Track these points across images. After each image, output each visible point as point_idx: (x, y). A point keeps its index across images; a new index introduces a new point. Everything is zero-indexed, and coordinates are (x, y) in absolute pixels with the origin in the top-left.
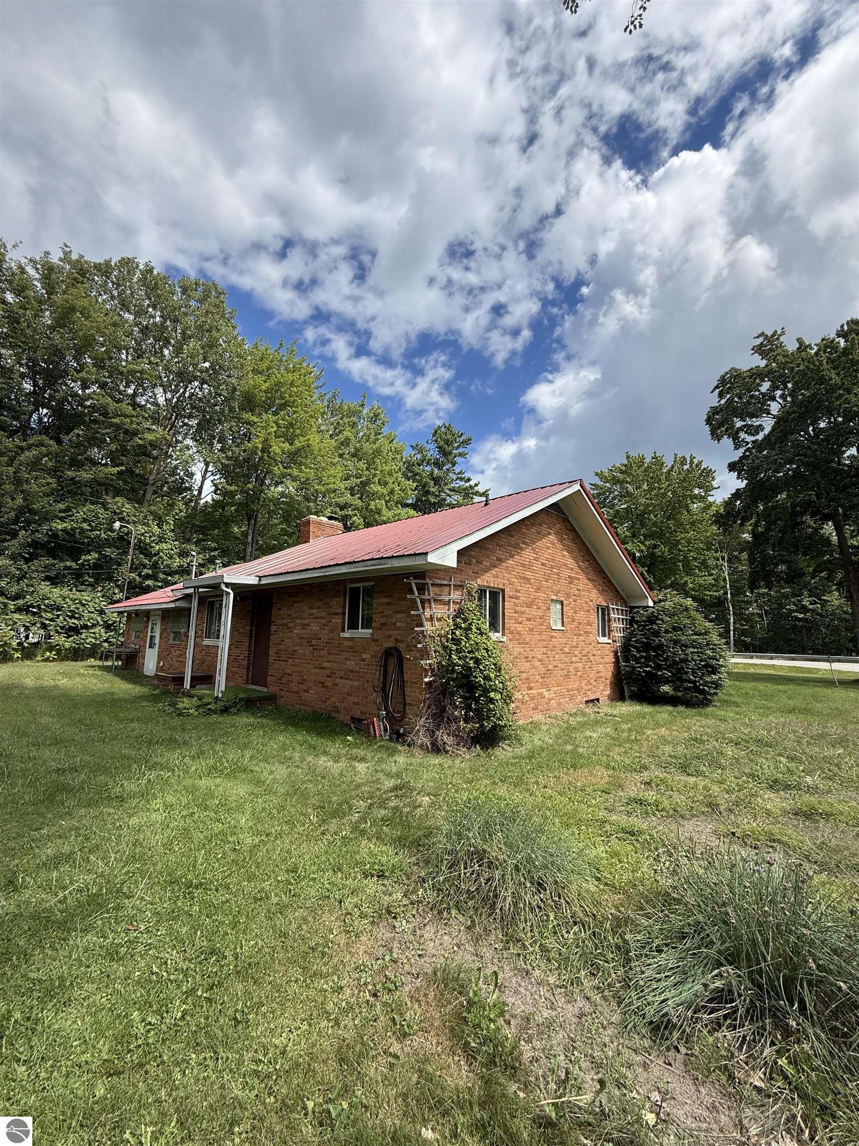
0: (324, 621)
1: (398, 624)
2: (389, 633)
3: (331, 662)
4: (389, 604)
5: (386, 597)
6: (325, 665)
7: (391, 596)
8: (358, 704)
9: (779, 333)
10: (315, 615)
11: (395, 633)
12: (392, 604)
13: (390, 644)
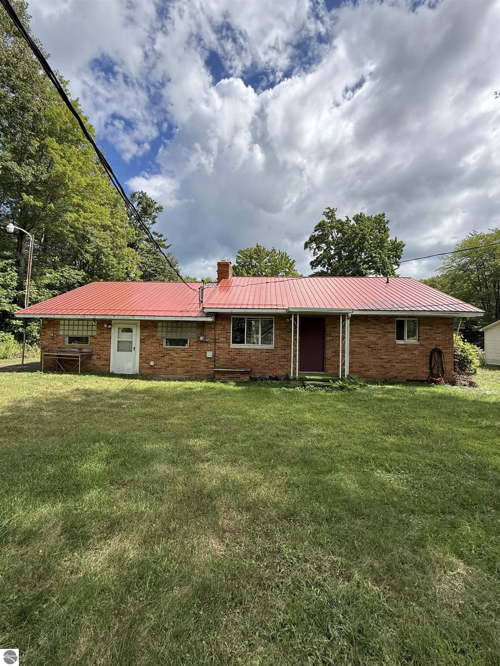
0: (381, 336)
1: (437, 338)
2: (431, 342)
3: (388, 355)
4: (430, 329)
5: (428, 326)
6: (383, 357)
7: (432, 326)
8: (411, 374)
9: (335, 210)
10: (372, 332)
11: (435, 342)
12: (432, 329)
13: (432, 347)
